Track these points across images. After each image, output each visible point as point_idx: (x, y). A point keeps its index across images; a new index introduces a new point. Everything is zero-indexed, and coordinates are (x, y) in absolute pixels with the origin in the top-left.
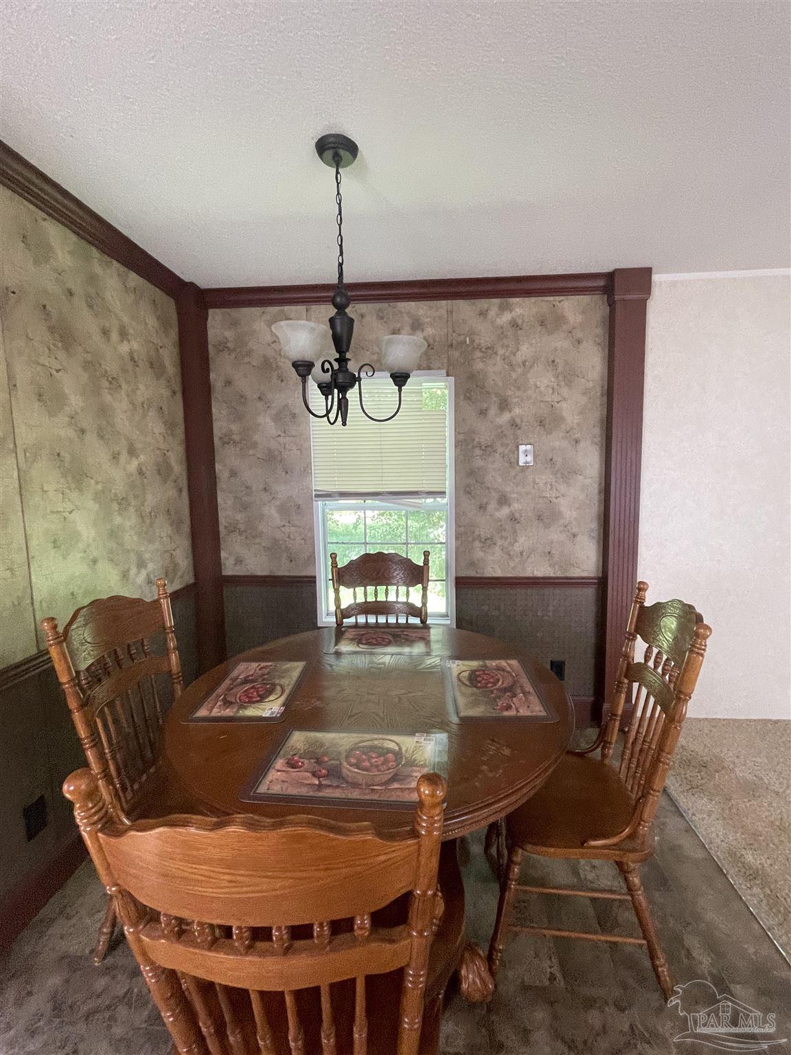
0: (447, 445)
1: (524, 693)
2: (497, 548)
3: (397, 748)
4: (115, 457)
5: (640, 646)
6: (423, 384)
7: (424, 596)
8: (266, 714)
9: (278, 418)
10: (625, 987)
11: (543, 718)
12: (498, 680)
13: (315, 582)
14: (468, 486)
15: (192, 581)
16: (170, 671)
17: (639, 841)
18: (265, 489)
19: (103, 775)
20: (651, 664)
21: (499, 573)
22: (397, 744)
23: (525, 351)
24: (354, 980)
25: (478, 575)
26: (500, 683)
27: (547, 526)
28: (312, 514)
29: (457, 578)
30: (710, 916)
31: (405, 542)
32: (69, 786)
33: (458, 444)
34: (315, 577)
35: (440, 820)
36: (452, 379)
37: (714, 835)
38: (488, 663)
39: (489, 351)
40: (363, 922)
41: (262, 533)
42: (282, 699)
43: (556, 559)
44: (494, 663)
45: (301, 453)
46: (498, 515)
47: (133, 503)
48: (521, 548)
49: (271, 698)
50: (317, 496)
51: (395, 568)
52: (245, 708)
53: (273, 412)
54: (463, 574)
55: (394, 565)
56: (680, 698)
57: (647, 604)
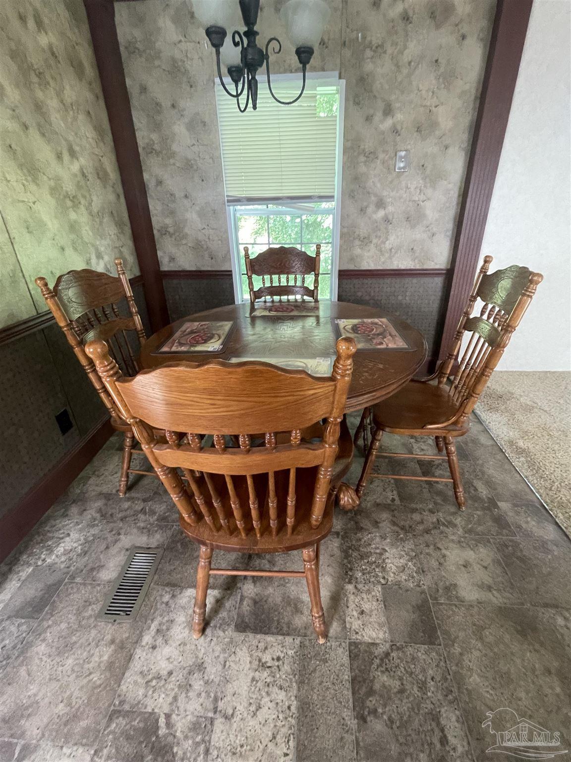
0: (337, 152)
1: (390, 335)
2: (372, 245)
3: (304, 365)
4: (59, 157)
5: (479, 304)
6: (318, 89)
7: (316, 281)
8: (210, 349)
9: (190, 127)
10: (435, 503)
11: (405, 349)
12: (373, 329)
13: (231, 275)
14: (352, 191)
15: (138, 274)
16: (136, 329)
17: (459, 426)
18: (186, 197)
19: (103, 390)
20: (485, 317)
21: (372, 266)
22: (305, 363)
23: (413, 48)
24: (289, 470)
25: (356, 268)
26: (375, 330)
27: (413, 227)
28: (225, 218)
29: (340, 271)
30: (491, 471)
31: (300, 242)
32: (89, 349)
33: (345, 151)
34: (231, 271)
35: (351, 369)
36: (343, 82)
37: (500, 433)
38: (365, 320)
39: (379, 49)
40: (296, 436)
41: (187, 234)
42: (221, 341)
43: (417, 254)
44: (370, 320)
45: (214, 161)
46: (375, 216)
47: (83, 201)
48: (391, 246)
49: (212, 341)
50: (229, 201)
51: (293, 259)
52: (195, 346)
53: (186, 120)
54: (345, 267)
55: (293, 257)
56: (507, 331)
57: (489, 273)
